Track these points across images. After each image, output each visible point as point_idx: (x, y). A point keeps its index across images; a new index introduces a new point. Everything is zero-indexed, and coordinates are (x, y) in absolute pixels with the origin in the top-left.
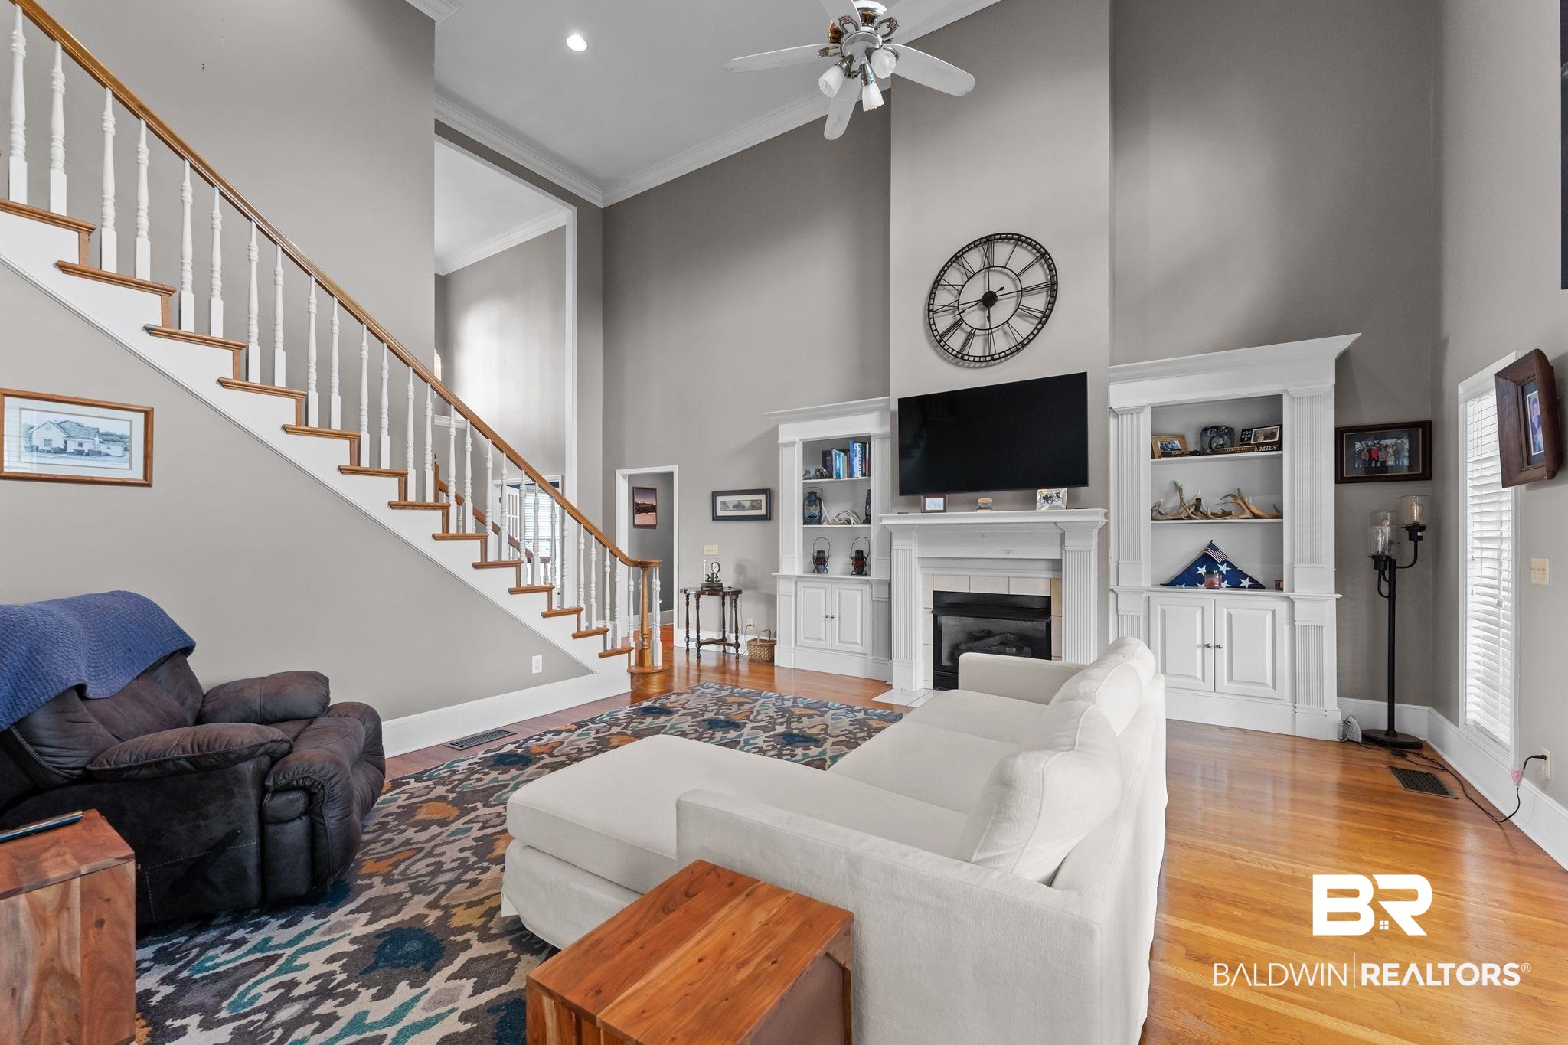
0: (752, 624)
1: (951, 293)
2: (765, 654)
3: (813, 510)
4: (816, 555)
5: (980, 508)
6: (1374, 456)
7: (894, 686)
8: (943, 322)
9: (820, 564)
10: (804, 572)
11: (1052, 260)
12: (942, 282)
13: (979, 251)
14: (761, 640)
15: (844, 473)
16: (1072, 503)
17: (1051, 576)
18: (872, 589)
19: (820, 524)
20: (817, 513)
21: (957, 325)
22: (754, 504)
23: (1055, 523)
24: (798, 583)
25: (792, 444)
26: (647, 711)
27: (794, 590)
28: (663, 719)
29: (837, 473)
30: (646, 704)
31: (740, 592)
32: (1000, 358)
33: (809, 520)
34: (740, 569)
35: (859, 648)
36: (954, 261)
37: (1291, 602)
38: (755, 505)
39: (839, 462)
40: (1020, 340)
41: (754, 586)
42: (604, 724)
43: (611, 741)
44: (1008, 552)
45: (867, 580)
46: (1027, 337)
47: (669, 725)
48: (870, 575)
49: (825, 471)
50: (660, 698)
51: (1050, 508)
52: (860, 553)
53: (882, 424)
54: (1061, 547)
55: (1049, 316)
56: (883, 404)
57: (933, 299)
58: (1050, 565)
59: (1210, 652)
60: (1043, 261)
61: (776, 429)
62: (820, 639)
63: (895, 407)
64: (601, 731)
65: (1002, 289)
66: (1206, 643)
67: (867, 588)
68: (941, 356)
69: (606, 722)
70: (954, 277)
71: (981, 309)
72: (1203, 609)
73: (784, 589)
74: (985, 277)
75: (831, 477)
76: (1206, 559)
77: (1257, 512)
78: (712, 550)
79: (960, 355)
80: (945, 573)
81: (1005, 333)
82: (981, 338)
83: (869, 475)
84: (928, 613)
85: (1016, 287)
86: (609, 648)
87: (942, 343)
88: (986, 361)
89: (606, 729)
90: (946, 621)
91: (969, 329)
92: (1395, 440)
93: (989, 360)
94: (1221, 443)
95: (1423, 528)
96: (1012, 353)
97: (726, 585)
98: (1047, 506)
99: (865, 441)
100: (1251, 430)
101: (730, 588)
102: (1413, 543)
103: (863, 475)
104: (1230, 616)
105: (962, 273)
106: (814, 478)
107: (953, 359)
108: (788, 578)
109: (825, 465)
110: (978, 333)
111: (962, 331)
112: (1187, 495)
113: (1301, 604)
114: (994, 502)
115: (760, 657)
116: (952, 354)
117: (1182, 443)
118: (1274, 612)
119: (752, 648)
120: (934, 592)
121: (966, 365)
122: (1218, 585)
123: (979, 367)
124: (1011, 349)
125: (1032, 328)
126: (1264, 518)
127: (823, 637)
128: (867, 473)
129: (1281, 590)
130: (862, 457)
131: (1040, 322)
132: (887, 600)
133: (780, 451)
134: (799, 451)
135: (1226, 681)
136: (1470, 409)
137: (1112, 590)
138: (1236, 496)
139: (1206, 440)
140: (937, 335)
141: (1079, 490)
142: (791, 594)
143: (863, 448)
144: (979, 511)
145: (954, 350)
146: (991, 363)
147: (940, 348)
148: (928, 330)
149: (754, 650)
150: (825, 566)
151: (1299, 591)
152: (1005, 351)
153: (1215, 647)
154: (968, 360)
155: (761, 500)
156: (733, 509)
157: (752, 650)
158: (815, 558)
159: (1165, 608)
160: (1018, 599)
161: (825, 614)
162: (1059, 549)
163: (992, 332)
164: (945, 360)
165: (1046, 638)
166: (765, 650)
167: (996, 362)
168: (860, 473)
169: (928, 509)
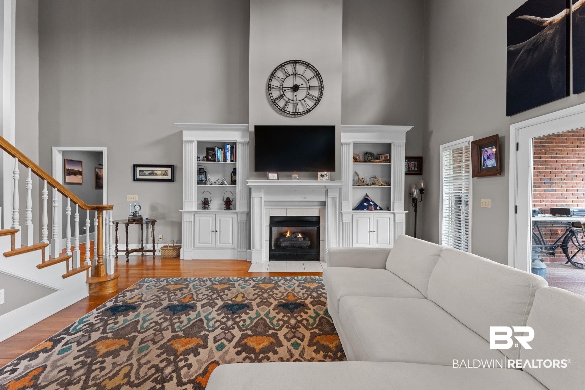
0: (161, 238)
1: (279, 81)
2: (173, 254)
3: (203, 177)
4: (203, 200)
5: (293, 179)
6: (409, 167)
7: (253, 262)
8: (275, 94)
9: (206, 205)
10: (197, 209)
11: (321, 77)
12: (275, 75)
13: (291, 66)
14: (170, 246)
15: (221, 159)
16: (332, 179)
17: (320, 208)
18: (237, 216)
19: (206, 184)
20: (204, 179)
21: (281, 97)
22: (163, 173)
23: (325, 186)
24: (195, 214)
25: (192, 142)
26: (115, 310)
27: (193, 219)
28: (132, 315)
29: (218, 159)
30: (109, 304)
31: (155, 221)
32: (300, 114)
33: (200, 182)
34: (153, 208)
35: (230, 246)
36: (280, 67)
37: (394, 214)
38: (166, 174)
39: (219, 154)
40: (309, 108)
41: (163, 217)
42: (81, 333)
43: (97, 348)
44: (305, 198)
45: (235, 212)
46: (312, 108)
47: (140, 318)
48: (235, 209)
49: (210, 158)
50: (117, 297)
52: (228, 199)
53: (243, 136)
54: (326, 196)
55: (320, 100)
56: (244, 127)
57: (271, 82)
58: (319, 203)
59: (371, 233)
60: (317, 77)
61: (181, 132)
62: (209, 243)
63: (252, 129)
64: (82, 341)
65: (302, 84)
66: (371, 231)
67: (235, 216)
68: (274, 109)
69: (80, 330)
70: (280, 74)
71: (292, 92)
72: (370, 218)
73: (186, 218)
74: (293, 78)
75: (215, 161)
76: (366, 199)
77: (383, 184)
78: (134, 198)
79: (283, 110)
80: (276, 207)
81: (302, 104)
82: (292, 104)
83: (236, 161)
84: (267, 226)
85: (307, 86)
86: (47, 259)
87: (275, 103)
88: (294, 115)
89: (86, 338)
90: (274, 229)
91: (287, 99)
93: (295, 114)
94: (371, 158)
95: (424, 190)
96: (305, 113)
97: (144, 218)
98: (322, 179)
99: (233, 145)
100: (380, 155)
101: (148, 219)
102: (421, 194)
103: (232, 161)
104: (378, 220)
105: (284, 74)
106: (203, 161)
107: (280, 111)
108: (188, 212)
110: (291, 101)
111: (284, 99)
112: (361, 177)
113: (396, 215)
114: (299, 177)
115: (169, 256)
116: (279, 109)
117: (359, 158)
118: (390, 218)
119: (164, 251)
120: (270, 216)
121: (285, 115)
122: (373, 210)
123: (291, 117)
124: (305, 111)
125: (313, 104)
126: (385, 186)
127: (210, 242)
128: (234, 160)
129: (390, 210)
130: (231, 152)
131: (317, 102)
132: (246, 221)
133: (184, 145)
134: (195, 146)
135: (376, 243)
136: (445, 154)
137: (341, 213)
138: (375, 178)
139: (366, 157)
140: (272, 99)
141: (332, 173)
142: (191, 221)
143: (232, 148)
144: (293, 180)
145: (280, 107)
146: (297, 116)
147: (273, 105)
148: (268, 96)
149: (166, 252)
150: (208, 206)
151: (396, 211)
152: (303, 112)
153: (373, 232)
154: (287, 113)
155: (168, 171)
156: (148, 175)
157: (164, 252)
158: (203, 202)
159: (358, 218)
160: (306, 218)
161: (211, 230)
162: (324, 197)
163: (297, 103)
164: (276, 111)
165: (317, 233)
166: (173, 251)
167: (299, 116)
168: (230, 160)
169: (270, 178)
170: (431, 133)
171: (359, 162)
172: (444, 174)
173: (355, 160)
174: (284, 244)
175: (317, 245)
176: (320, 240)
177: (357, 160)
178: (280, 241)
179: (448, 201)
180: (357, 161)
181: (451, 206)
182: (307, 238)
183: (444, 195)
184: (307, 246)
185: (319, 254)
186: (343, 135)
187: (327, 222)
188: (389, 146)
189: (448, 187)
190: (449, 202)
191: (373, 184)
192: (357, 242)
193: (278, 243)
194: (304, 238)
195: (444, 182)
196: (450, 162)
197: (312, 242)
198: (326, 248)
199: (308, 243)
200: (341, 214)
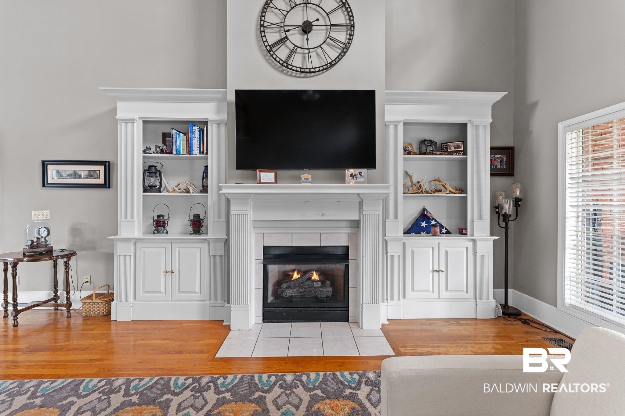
0: (89, 280)
1: (278, 15)
2: (102, 310)
3: (154, 181)
4: (156, 218)
5: (303, 182)
7: (233, 327)
8: (272, 37)
9: (161, 226)
10: (144, 233)
11: (351, 9)
12: (271, 5)
14: (97, 295)
15: (183, 150)
16: (369, 181)
17: (349, 232)
18: (209, 246)
19: (160, 192)
20: (157, 183)
21: (283, 41)
22: (92, 173)
23: (358, 194)
24: (137, 244)
25: (131, 121)
27: (133, 251)
29: (176, 150)
31: (74, 254)
32: (315, 72)
33: (148, 189)
34: (75, 231)
35: (197, 296)
37: (474, 241)
38: (91, 175)
39: (180, 141)
40: (329, 61)
41: (91, 246)
44: (323, 215)
45: (206, 240)
46: (334, 60)
48: (207, 233)
49: (164, 147)
51: (355, 183)
52: (197, 216)
53: (219, 111)
54: (360, 211)
55: (349, 48)
56: (219, 96)
57: (264, 17)
58: (349, 223)
59: (436, 274)
60: (344, 8)
61: (114, 105)
62: (161, 292)
63: (232, 97)
65: (317, 21)
66: (435, 270)
67: (205, 245)
68: (270, 64)
70: (280, 3)
71: (300, 33)
73: (122, 250)
74: (303, 9)
75: (171, 153)
76: (424, 216)
77: (452, 190)
78: (39, 216)
79: (285, 65)
80: (274, 231)
81: (318, 55)
82: (300, 55)
83: (207, 153)
84: (259, 263)
85: (326, 23)
87: (272, 53)
88: (305, 72)
90: (272, 268)
91: (292, 47)
92: (501, 155)
93: (307, 72)
94: (432, 149)
95: (521, 200)
96: (324, 70)
97: (56, 247)
98: (353, 181)
99: (203, 125)
100: (447, 143)
101: (63, 250)
102: (516, 207)
103: (201, 153)
104: (446, 252)
105: (286, 3)
106: (154, 153)
107: (279, 67)
108: (127, 240)
109: (164, 142)
110: (299, 50)
111: (287, 47)
112: (415, 180)
113: (478, 243)
114: (312, 178)
115: (96, 313)
116: (278, 62)
117: (412, 148)
118: (467, 248)
119: (88, 305)
120: (264, 246)
121: (289, 73)
122: (439, 234)
123: (299, 77)
124: (322, 66)
125: (337, 55)
126: (456, 194)
127: (163, 290)
128: (205, 152)
129: (466, 234)
130: (200, 139)
131: (343, 52)
132: (223, 254)
133: (119, 126)
134: (138, 127)
135: (444, 291)
136: (568, 136)
137: (385, 239)
138: (439, 181)
139: (424, 148)
140: (267, 46)
141: (371, 171)
142: (129, 254)
143: (201, 131)
144: (303, 184)
145: (281, 59)
146: (309, 75)
147: (269, 57)
148: (260, 41)
149: (90, 307)
150: (164, 228)
151: (476, 235)
152: (319, 67)
153: (439, 271)
154: (291, 69)
155: (99, 171)
156: (67, 178)
157: (87, 307)
158: (155, 221)
159: (414, 249)
160: (326, 249)
161: (164, 270)
162: (357, 213)
163: (309, 52)
164: (273, 67)
165: (344, 275)
166: (102, 305)
167: (313, 74)
168: (198, 151)
169: (262, 181)
170: (535, 105)
171: (413, 154)
172: (568, 172)
173: (407, 152)
174: (288, 293)
175: (344, 296)
176: (350, 287)
177: (408, 151)
178: (282, 287)
179: (574, 219)
180: (409, 153)
181: (580, 229)
182: (328, 282)
183: (568, 208)
184: (327, 296)
185: (348, 311)
186: (387, 107)
187: (363, 256)
188: (464, 126)
189: (575, 195)
190: (578, 222)
191: (436, 191)
192: (413, 289)
193: (279, 290)
194: (322, 281)
195: (568, 186)
196: (578, 151)
197: (335, 291)
198: (361, 303)
199: (328, 291)
200: (385, 242)
